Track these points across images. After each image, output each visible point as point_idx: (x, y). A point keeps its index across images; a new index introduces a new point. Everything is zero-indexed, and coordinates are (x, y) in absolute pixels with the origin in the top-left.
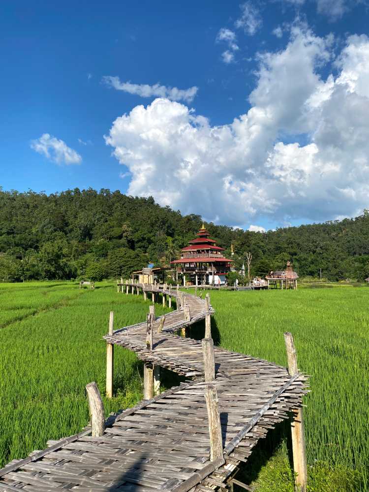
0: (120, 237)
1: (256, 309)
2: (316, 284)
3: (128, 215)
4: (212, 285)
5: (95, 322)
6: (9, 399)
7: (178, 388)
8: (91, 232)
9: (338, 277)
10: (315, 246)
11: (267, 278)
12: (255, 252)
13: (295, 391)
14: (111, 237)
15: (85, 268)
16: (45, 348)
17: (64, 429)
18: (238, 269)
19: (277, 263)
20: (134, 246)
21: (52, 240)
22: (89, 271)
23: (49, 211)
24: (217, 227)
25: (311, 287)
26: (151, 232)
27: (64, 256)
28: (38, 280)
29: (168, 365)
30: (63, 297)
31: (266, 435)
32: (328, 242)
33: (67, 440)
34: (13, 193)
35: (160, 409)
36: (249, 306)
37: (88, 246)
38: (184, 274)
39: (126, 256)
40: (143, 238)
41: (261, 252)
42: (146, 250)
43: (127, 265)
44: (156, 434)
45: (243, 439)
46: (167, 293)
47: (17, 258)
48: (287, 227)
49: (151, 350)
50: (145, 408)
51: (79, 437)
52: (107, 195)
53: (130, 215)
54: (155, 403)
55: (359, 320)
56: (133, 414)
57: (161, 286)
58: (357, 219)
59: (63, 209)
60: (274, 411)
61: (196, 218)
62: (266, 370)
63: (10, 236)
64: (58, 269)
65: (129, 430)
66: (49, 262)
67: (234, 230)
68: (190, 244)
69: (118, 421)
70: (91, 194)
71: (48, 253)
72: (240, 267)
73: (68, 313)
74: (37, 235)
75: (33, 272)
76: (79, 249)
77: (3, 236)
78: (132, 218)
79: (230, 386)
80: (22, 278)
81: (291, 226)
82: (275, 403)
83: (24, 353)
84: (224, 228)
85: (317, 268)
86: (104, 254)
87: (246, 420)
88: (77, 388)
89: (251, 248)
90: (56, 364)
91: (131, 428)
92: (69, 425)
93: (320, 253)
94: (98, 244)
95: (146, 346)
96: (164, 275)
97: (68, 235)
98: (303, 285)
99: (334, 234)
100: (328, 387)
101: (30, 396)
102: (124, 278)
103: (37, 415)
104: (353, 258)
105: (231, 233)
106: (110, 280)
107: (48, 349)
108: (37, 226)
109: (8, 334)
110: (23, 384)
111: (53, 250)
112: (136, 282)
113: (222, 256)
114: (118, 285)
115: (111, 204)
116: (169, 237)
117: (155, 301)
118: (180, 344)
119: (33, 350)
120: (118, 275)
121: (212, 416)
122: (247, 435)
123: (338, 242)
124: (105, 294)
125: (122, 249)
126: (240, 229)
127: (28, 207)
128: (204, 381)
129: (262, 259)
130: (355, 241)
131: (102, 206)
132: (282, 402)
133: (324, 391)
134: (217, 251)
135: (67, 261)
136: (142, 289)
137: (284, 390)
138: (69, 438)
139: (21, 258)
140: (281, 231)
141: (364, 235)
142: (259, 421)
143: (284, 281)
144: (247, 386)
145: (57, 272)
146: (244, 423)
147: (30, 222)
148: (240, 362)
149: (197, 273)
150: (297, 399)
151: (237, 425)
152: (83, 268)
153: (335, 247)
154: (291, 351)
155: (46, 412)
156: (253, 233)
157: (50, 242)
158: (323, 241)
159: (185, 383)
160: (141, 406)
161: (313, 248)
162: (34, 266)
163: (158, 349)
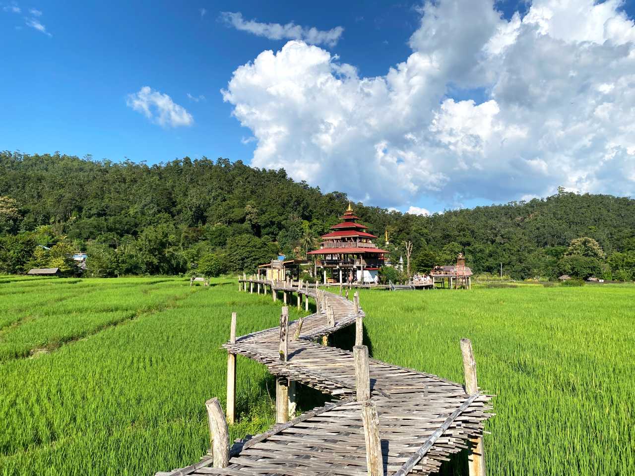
0: (242, 221)
1: (418, 314)
2: (496, 283)
3: (253, 192)
4: (360, 283)
5: (210, 328)
6: (102, 423)
7: (322, 409)
8: (205, 214)
9: (524, 274)
10: (493, 233)
11: (432, 274)
12: (417, 241)
13: (475, 414)
14: (231, 220)
15: (197, 260)
16: (147, 360)
17: (173, 461)
18: (394, 263)
19: (444, 255)
20: (260, 232)
21: (155, 224)
22: (203, 265)
23: (152, 186)
24: (367, 208)
25: (489, 287)
26: (282, 214)
27: (170, 244)
28: (137, 274)
29: (309, 380)
30: (169, 297)
31: (439, 468)
32: (511, 229)
33: (182, 471)
34: (105, 164)
35: (301, 435)
36: (409, 310)
37: (201, 232)
38: (325, 268)
39: (250, 244)
40: (271, 222)
41: (424, 241)
42: (275, 238)
43: (251, 256)
44: (296, 465)
45: (409, 473)
46: (303, 292)
47: (110, 246)
48: (458, 209)
49: (286, 361)
50: (280, 433)
51: (197, 468)
52: (225, 166)
53: (256, 192)
54: (293, 427)
55: (552, 328)
56: (265, 441)
57: (295, 284)
58: (549, 199)
59: (169, 184)
60: (449, 438)
61: (340, 196)
62: (436, 388)
63: (101, 218)
64: (162, 261)
65: (261, 460)
66: (151, 251)
67: (388, 213)
68: (332, 230)
69: (246, 449)
70: (205, 165)
71: (150, 241)
72: (397, 260)
73: (176, 317)
74: (135, 218)
75: (130, 264)
76: (190, 236)
77: (92, 219)
78: (258, 197)
79: (390, 407)
80: (116, 272)
81: (464, 208)
82: (450, 428)
83: (120, 367)
84: (376, 210)
85: (497, 262)
86: (220, 243)
87: (413, 449)
88: (188, 411)
89: (412, 236)
90: (161, 380)
91: (264, 458)
92: (180, 456)
93: (501, 243)
94: (214, 229)
95: (280, 357)
96: (298, 270)
97: (175, 218)
98: (479, 284)
99: (519, 218)
100: (514, 412)
101: (129, 421)
102: (247, 274)
103: (139, 444)
104: (543, 250)
105: (385, 216)
106: (229, 276)
107: (151, 361)
108: (136, 206)
109: (100, 342)
110: (119, 404)
111: (156, 237)
112: (263, 278)
113: (373, 246)
114: (240, 282)
115: (231, 178)
116: (306, 221)
117: (288, 303)
118: (323, 354)
119: (132, 362)
120: (240, 269)
121: (371, 441)
122: (415, 468)
123: (524, 229)
124: (222, 293)
125: (244, 236)
126: (397, 211)
127: (124, 181)
128: (356, 401)
129: (426, 250)
130: (546, 227)
131: (220, 180)
132: (459, 427)
133: (508, 417)
134: (367, 238)
135: (174, 250)
136: (270, 286)
137: (461, 412)
138: (183, 469)
139: (115, 247)
140: (449, 214)
141: (558, 220)
142: (429, 451)
143: (454, 279)
144: (412, 407)
145: (162, 264)
146: (410, 453)
147: (127, 200)
148: (402, 378)
149: (341, 267)
150: (478, 423)
151: (401, 455)
152: (194, 260)
153: (521, 236)
154: (469, 363)
155: (150, 440)
156: (414, 216)
157: (152, 227)
158: (504, 228)
159: (331, 404)
160: (276, 431)
161: (491, 237)
162: (131, 257)
163: (294, 361)
